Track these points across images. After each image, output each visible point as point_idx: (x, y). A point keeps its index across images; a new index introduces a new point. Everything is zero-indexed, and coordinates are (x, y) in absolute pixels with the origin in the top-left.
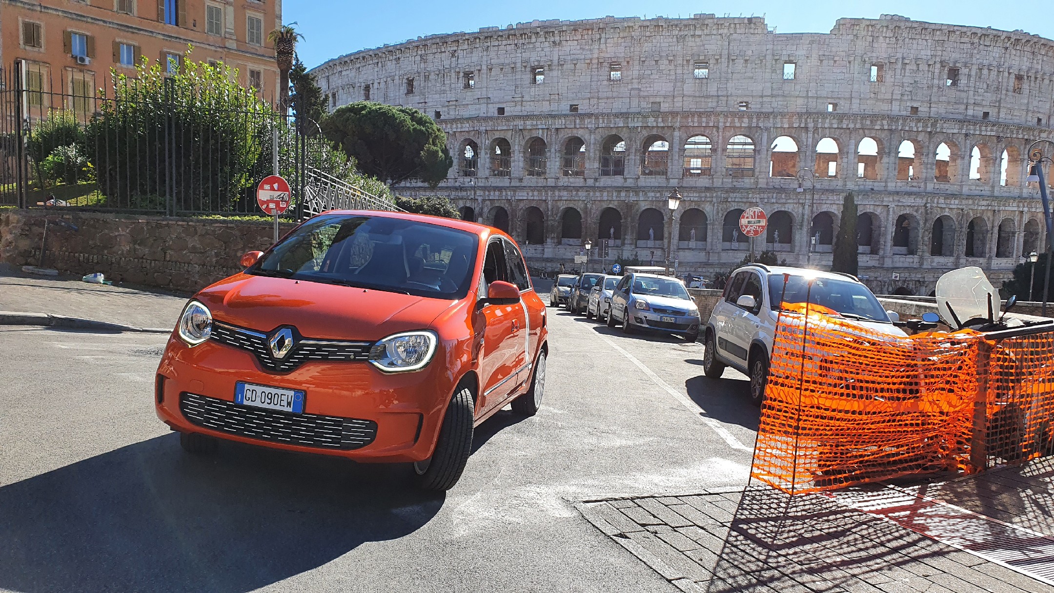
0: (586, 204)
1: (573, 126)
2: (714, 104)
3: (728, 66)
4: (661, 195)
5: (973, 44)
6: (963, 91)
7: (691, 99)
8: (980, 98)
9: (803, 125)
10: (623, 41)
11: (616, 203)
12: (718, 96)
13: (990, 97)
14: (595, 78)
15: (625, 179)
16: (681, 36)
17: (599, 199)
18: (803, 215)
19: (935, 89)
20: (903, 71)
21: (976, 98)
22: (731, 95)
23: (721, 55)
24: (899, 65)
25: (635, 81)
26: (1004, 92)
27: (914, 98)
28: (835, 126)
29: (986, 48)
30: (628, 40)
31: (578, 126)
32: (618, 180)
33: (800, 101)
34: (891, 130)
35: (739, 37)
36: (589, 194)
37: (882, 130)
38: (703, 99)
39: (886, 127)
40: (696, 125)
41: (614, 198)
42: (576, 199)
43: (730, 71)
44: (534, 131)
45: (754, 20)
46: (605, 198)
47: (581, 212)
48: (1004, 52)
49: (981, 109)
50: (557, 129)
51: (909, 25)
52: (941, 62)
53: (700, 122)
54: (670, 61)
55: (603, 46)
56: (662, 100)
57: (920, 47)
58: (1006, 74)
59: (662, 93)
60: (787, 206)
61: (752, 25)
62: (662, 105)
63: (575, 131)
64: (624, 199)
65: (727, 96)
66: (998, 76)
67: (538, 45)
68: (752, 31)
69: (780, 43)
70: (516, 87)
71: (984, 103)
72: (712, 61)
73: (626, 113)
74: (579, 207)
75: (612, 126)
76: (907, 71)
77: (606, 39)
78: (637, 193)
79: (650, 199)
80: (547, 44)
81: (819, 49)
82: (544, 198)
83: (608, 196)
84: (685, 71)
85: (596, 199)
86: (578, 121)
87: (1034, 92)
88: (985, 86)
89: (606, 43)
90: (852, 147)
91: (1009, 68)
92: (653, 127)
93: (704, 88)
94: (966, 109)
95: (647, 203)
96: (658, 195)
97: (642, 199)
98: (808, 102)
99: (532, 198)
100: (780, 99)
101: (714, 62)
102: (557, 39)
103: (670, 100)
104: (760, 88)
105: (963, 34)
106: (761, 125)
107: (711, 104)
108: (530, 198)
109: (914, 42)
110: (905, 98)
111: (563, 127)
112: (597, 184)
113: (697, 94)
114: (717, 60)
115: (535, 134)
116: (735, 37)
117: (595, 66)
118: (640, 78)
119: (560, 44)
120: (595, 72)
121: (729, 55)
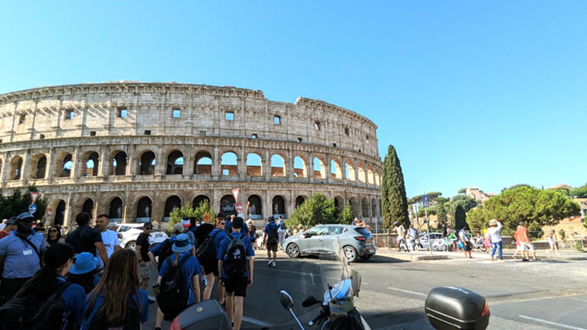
0: (155, 193)
1: (146, 143)
2: (238, 134)
3: (245, 114)
4: (208, 186)
6: (351, 139)
7: (224, 130)
9: (286, 148)
10: (181, 95)
11: (177, 192)
12: (240, 130)
13: (360, 143)
14: (163, 116)
15: (183, 176)
16: (217, 96)
17: (165, 189)
18: (291, 197)
19: (341, 136)
20: (328, 126)
22: (247, 130)
23: (241, 108)
24: (326, 123)
25: (189, 118)
27: (333, 139)
28: (302, 149)
29: (356, 121)
30: (185, 95)
31: (150, 143)
32: (178, 178)
33: (284, 136)
34: (326, 153)
35: (250, 100)
36: (157, 187)
37: (323, 153)
38: (231, 131)
39: (325, 152)
40: (228, 145)
41: (176, 188)
42: (148, 189)
43: (246, 117)
44: (117, 146)
45: (257, 92)
46: (169, 188)
47: (151, 199)
49: (358, 148)
50: (135, 145)
51: (328, 105)
52: (342, 124)
53: (230, 143)
54: (211, 109)
55: (168, 98)
56: (206, 130)
57: (333, 116)
58: (364, 134)
59: (207, 126)
60: (282, 192)
61: (257, 95)
62: (207, 133)
63: (148, 146)
64: (182, 189)
65: (245, 130)
67: (123, 94)
68: (257, 97)
69: (271, 105)
70: (106, 119)
72: (236, 111)
73: (183, 136)
74: (150, 195)
75: (174, 143)
76: (330, 126)
77: (170, 93)
78: (191, 186)
79: (201, 188)
80: (130, 94)
81: (291, 111)
82: (123, 190)
83: (171, 187)
84: (220, 115)
85: (162, 189)
86: (150, 140)
89: (170, 96)
90: (311, 161)
91: (364, 131)
92: (201, 145)
93: (232, 125)
94: (353, 147)
95: (199, 191)
96: (206, 186)
97: (195, 188)
98: (288, 136)
99: (114, 190)
100: (274, 133)
101: (237, 111)
102: (137, 91)
103: (211, 130)
104: (262, 127)
105: (348, 113)
106: (265, 147)
107: (237, 134)
108: (112, 190)
109: (331, 113)
110: (330, 139)
111: (139, 143)
112: (164, 180)
113: (228, 128)
114: (238, 110)
115: (118, 148)
116: (248, 99)
117: (163, 108)
118: (192, 117)
119: (139, 94)
120: (163, 112)
121: (245, 109)
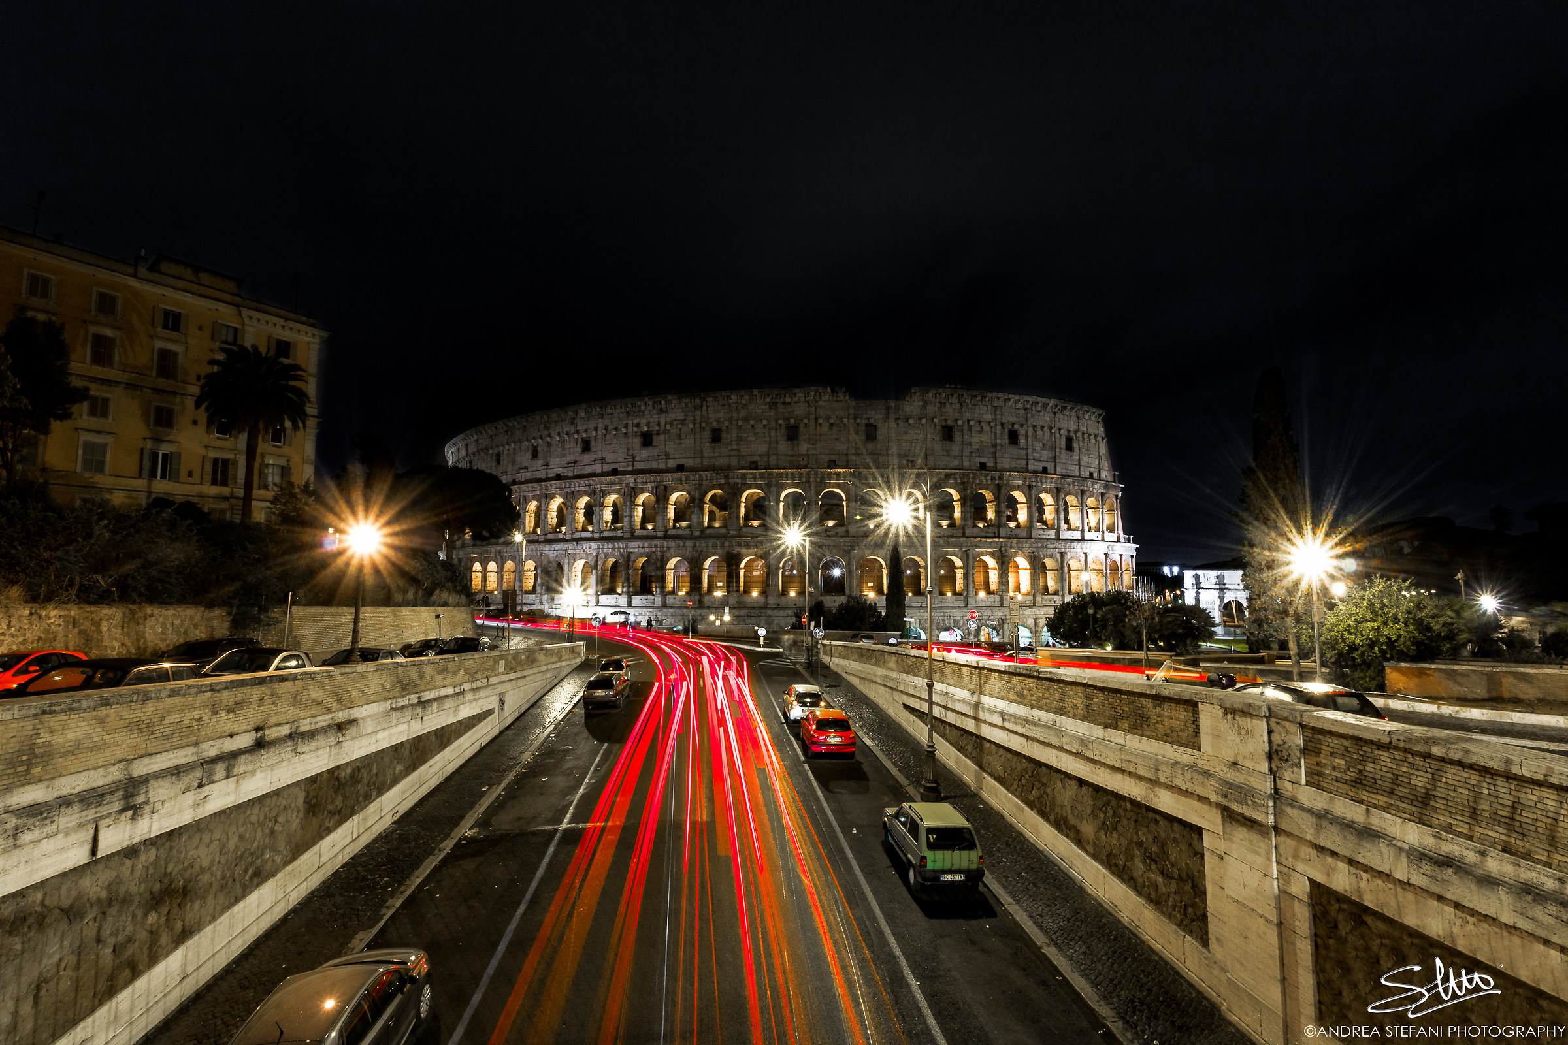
1: (679, 483)
3: (816, 429)
5: (1026, 409)
6: (1023, 449)
7: (784, 458)
8: (1039, 455)
10: (722, 408)
12: (809, 455)
13: (1046, 454)
14: (698, 441)
15: (728, 531)
16: (774, 403)
17: (705, 549)
19: (998, 448)
20: (970, 432)
21: (1034, 454)
22: (820, 454)
23: (809, 419)
24: (966, 427)
25: (734, 443)
26: (1058, 450)
27: (981, 455)
29: (1038, 413)
30: (726, 407)
31: (684, 483)
33: (882, 459)
34: (963, 483)
35: (824, 404)
36: (695, 546)
37: (956, 483)
38: (794, 458)
40: (790, 481)
41: (719, 548)
43: (818, 433)
44: (644, 489)
46: (711, 548)
48: (1053, 416)
49: (1040, 464)
50: (664, 486)
52: (1002, 424)
53: (793, 478)
54: (765, 426)
55: (704, 413)
56: (758, 459)
58: (1058, 435)
59: (758, 453)
61: (835, 394)
62: (759, 463)
63: (681, 488)
64: (727, 549)
65: (816, 455)
66: (1051, 436)
67: (647, 412)
68: (835, 398)
69: (860, 408)
70: (628, 449)
71: (1042, 459)
72: (801, 425)
73: (727, 470)
75: (714, 482)
76: (973, 432)
77: (707, 406)
78: (739, 545)
79: (752, 548)
80: (655, 412)
81: (895, 414)
82: (653, 549)
83: (713, 546)
84: (778, 434)
85: (702, 549)
86: (683, 478)
87: (1083, 450)
88: (1041, 444)
89: (707, 410)
91: (1060, 429)
92: (751, 483)
93: (796, 449)
94: (1027, 464)
97: (744, 548)
98: (888, 459)
99: (643, 550)
100: (864, 457)
102: (664, 407)
103: (765, 459)
104: (845, 447)
107: (803, 462)
108: (639, 549)
109: (977, 408)
110: (974, 455)
111: (670, 484)
112: (702, 535)
113: (790, 453)
114: (806, 424)
116: (821, 403)
117: (698, 430)
118: (740, 439)
119: (666, 412)
120: (698, 436)
121: (816, 419)
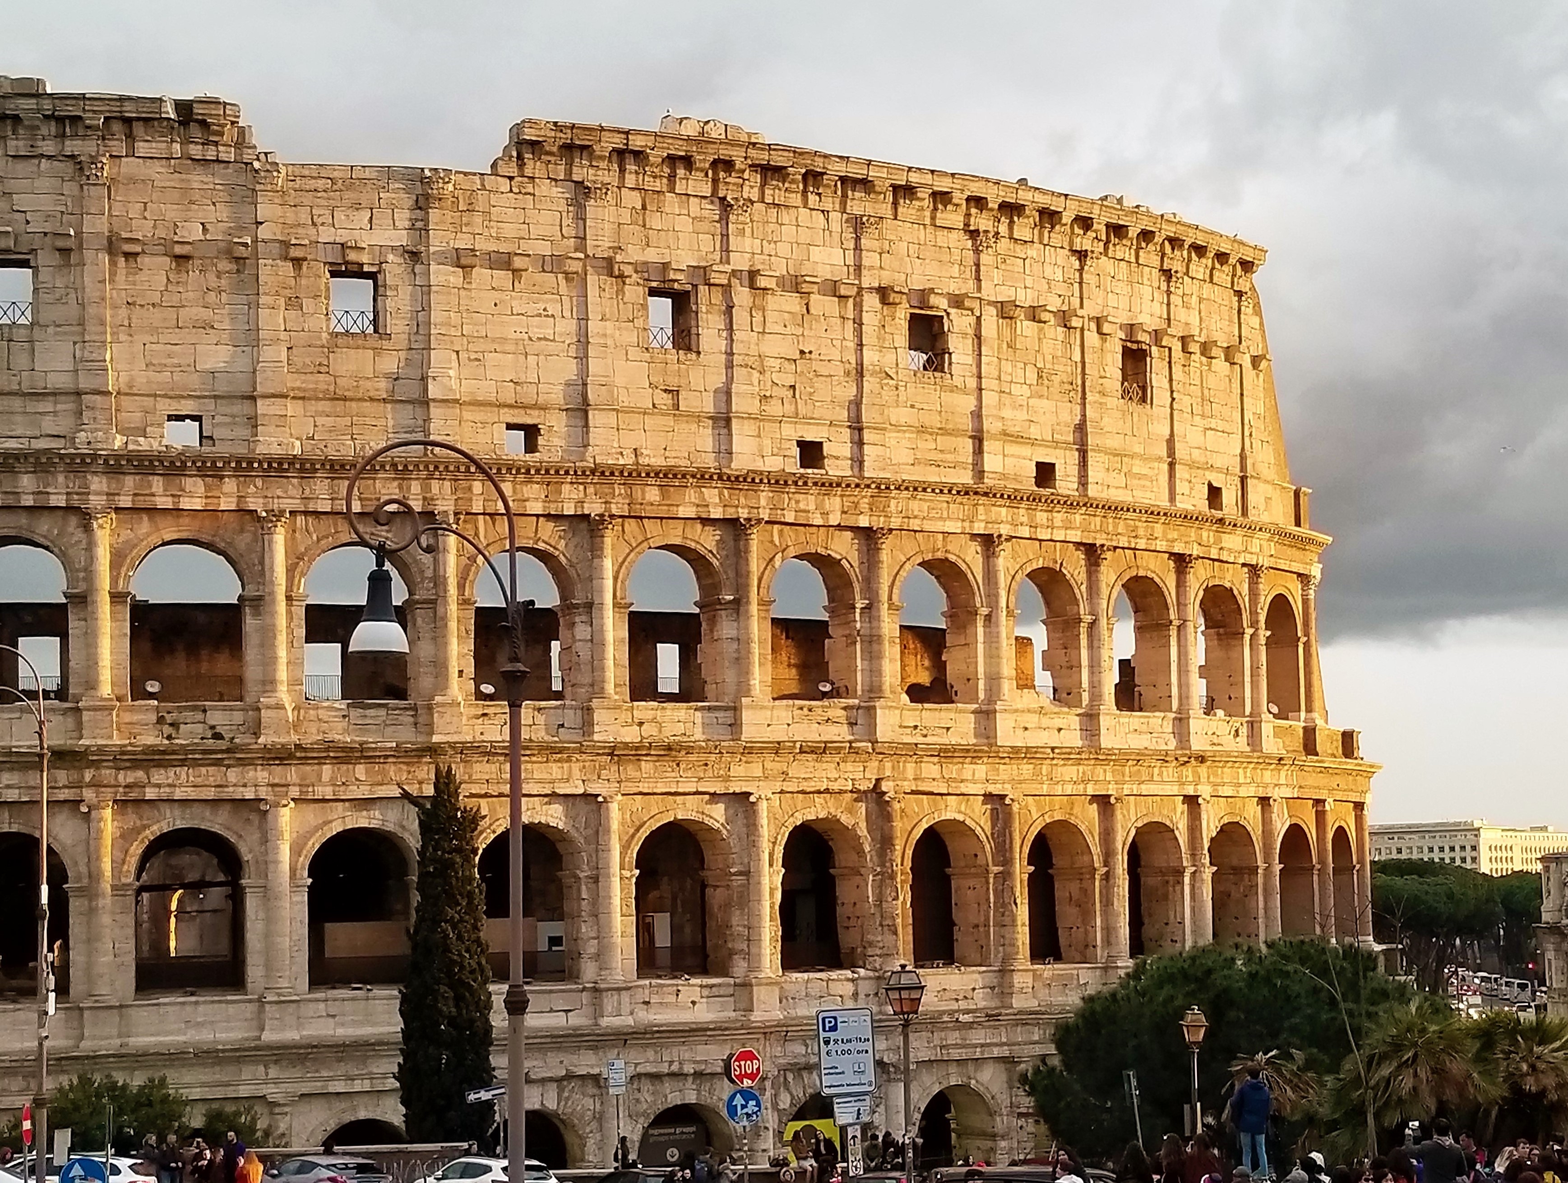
2: (63, 425)
3: (109, 280)
5: (976, 233)
6: (965, 389)
8: (1022, 415)
9: (415, 506)
12: (78, 394)
13: (1049, 411)
19: (871, 381)
20: (758, 317)
21: (1007, 413)
22: (131, 390)
23: (78, 234)
24: (744, 296)
26: (1092, 396)
27: (802, 410)
28: (536, 508)
29: (1020, 250)
33: (398, 417)
34: (731, 525)
37: (702, 522)
39: (716, 513)
45: (198, 109)
48: (1077, 264)
49: (1026, 451)
51: (763, 157)
52: (883, 290)
57: (804, 236)
58: (1092, 337)
60: (374, 810)
61: (195, 130)
65: (116, 392)
66: (1068, 344)
68: (196, 150)
69: (307, 198)
71: (1034, 432)
76: (771, 316)
81: (455, 230)
87: (1187, 400)
88: (1032, 376)
91: (1100, 319)
93: (21, 361)
98: (427, 420)
100: (327, 407)
101: (56, 259)
104: (244, 363)
105: (941, 198)
106: (255, 504)
107: (55, 420)
110: (774, 409)
114: (65, 253)
116: (129, 168)
121: (112, 237)
